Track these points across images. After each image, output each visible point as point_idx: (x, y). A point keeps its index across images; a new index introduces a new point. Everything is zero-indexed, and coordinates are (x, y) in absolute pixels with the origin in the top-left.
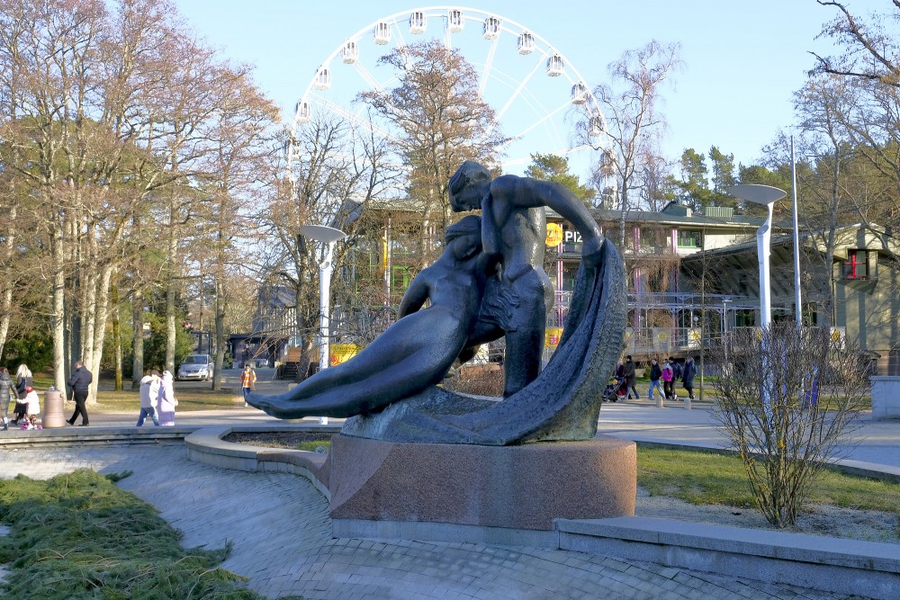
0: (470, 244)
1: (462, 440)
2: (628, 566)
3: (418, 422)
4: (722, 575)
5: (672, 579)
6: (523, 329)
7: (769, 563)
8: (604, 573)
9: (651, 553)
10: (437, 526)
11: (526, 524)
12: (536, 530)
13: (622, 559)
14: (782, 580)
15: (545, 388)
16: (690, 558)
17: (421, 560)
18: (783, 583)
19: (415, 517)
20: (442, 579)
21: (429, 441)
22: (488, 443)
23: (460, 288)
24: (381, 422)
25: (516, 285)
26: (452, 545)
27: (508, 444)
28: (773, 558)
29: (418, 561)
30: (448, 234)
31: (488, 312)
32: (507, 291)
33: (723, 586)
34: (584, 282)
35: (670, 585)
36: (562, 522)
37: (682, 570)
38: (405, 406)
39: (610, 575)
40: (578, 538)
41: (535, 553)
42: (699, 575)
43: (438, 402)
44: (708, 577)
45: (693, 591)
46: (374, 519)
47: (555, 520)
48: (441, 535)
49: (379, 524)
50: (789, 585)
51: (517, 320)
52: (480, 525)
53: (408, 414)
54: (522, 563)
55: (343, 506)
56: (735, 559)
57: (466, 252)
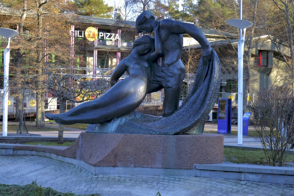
0: (146, 48)
1: (154, 133)
2: (226, 181)
3: (132, 125)
4: (264, 182)
5: (245, 185)
6: (174, 87)
7: (282, 177)
8: (217, 183)
9: (236, 175)
10: (142, 169)
11: (182, 167)
12: (186, 169)
13: (223, 179)
14: (287, 183)
15: (187, 112)
16: (251, 177)
17: (139, 182)
18: (287, 184)
19: (132, 165)
20: (151, 188)
21: (139, 134)
22: (166, 134)
23: (144, 68)
24: (113, 126)
25: (171, 68)
26: (149, 176)
27: (174, 134)
28: (284, 175)
29: (138, 182)
30: (136, 43)
31: (156, 79)
32: (166, 70)
33: (265, 186)
34: (202, 67)
35: (244, 187)
36: (198, 166)
37: (248, 182)
38: (124, 119)
39: (220, 184)
40: (204, 172)
41: (186, 178)
42: (255, 183)
43: (137, 117)
44: (259, 183)
45: (254, 188)
46: (114, 166)
47: (194, 165)
48: (144, 172)
49: (116, 169)
50: (290, 184)
51: (172, 82)
52: (162, 168)
53: (126, 122)
54: (182, 181)
55: (100, 161)
56: (269, 176)
57: (144, 52)
